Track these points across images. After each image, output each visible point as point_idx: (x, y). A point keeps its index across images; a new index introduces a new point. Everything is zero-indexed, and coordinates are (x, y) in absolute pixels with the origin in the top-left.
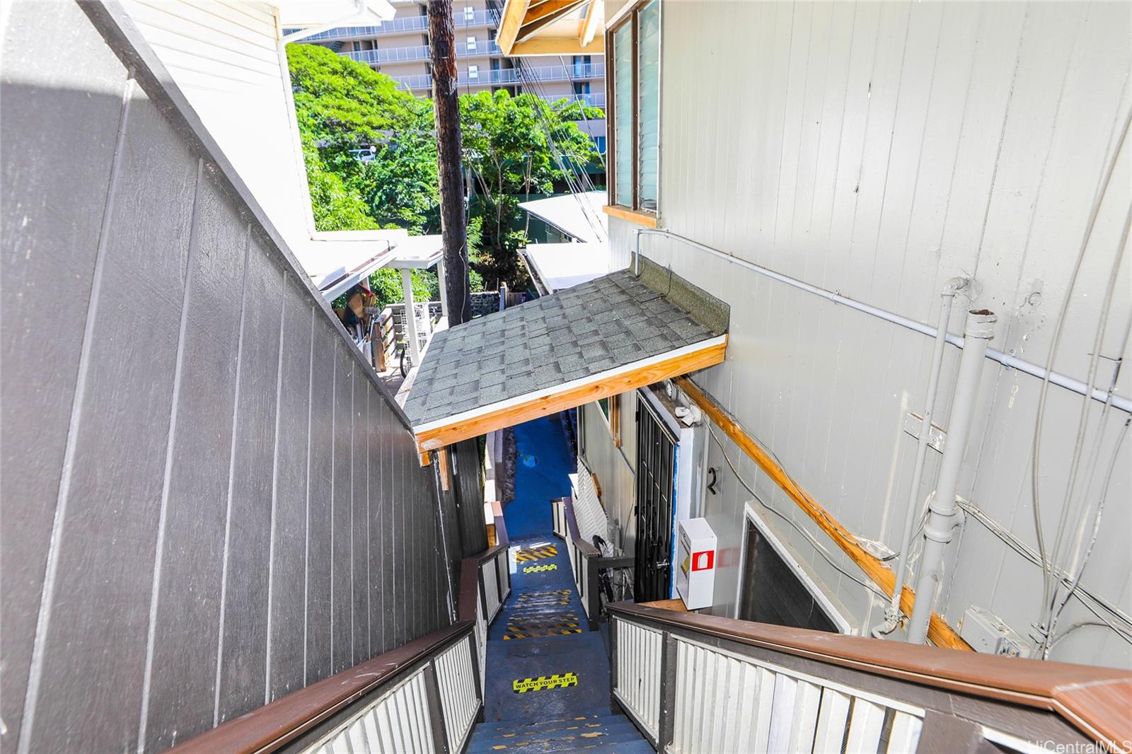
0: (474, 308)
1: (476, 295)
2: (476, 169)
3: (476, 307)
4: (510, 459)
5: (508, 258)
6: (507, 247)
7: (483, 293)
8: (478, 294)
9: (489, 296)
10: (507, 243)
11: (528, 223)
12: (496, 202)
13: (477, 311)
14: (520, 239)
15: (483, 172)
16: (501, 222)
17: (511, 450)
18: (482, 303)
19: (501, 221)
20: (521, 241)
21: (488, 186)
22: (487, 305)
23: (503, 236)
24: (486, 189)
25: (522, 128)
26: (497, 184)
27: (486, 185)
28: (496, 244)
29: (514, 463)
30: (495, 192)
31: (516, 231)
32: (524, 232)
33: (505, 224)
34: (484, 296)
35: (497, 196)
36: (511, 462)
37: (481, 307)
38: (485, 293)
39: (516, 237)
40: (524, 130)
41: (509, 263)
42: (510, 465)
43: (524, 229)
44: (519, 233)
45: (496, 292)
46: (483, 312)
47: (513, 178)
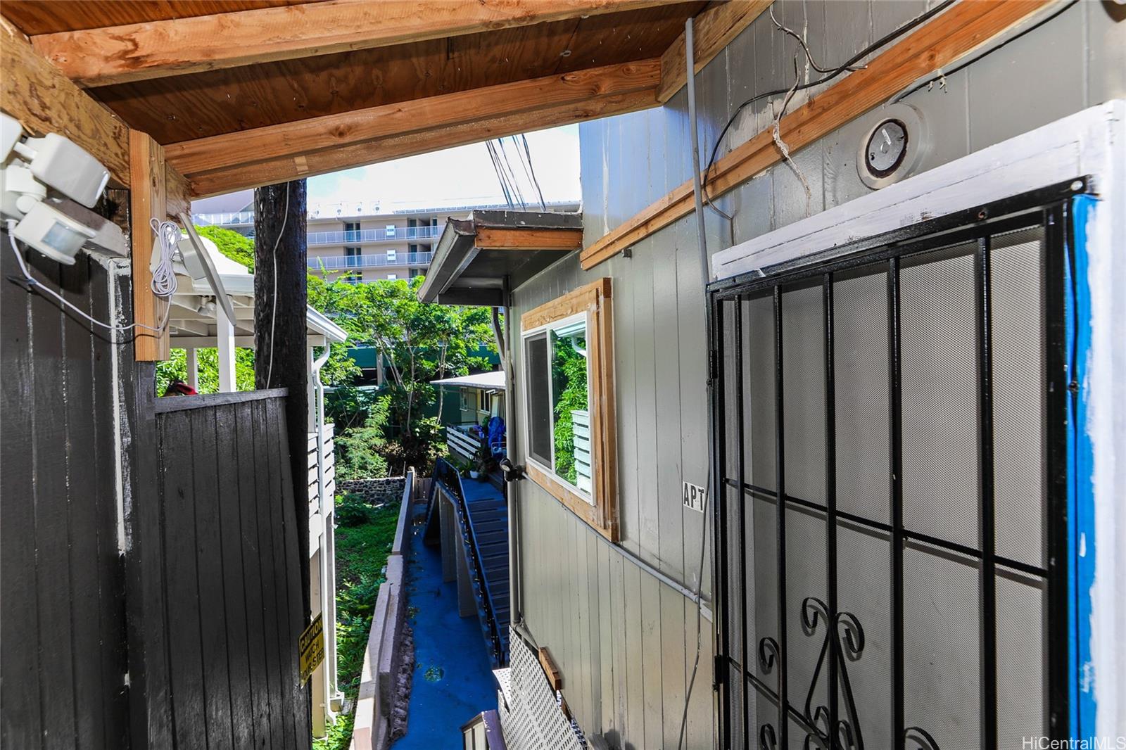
0: (376, 497)
1: (379, 481)
2: (387, 354)
3: (378, 495)
4: (404, 671)
5: (419, 446)
6: (418, 435)
7: (386, 478)
8: (381, 479)
9: (394, 481)
10: (417, 430)
11: (441, 409)
12: (408, 388)
13: (379, 499)
14: (432, 425)
15: (396, 358)
16: (412, 408)
17: (407, 659)
18: (385, 490)
19: (411, 406)
20: (433, 427)
21: (400, 373)
22: (390, 492)
23: (414, 423)
24: (398, 374)
25: (437, 311)
26: (410, 371)
27: (397, 371)
28: (406, 431)
29: (409, 678)
30: (406, 378)
31: (428, 418)
32: (436, 418)
33: (417, 410)
34: (388, 482)
35: (410, 383)
36: (405, 676)
37: (383, 495)
38: (389, 478)
39: (428, 423)
40: (439, 313)
41: (419, 451)
42: (403, 681)
43: (437, 416)
44: (431, 419)
45: (402, 477)
46: (386, 500)
47: (427, 365)
